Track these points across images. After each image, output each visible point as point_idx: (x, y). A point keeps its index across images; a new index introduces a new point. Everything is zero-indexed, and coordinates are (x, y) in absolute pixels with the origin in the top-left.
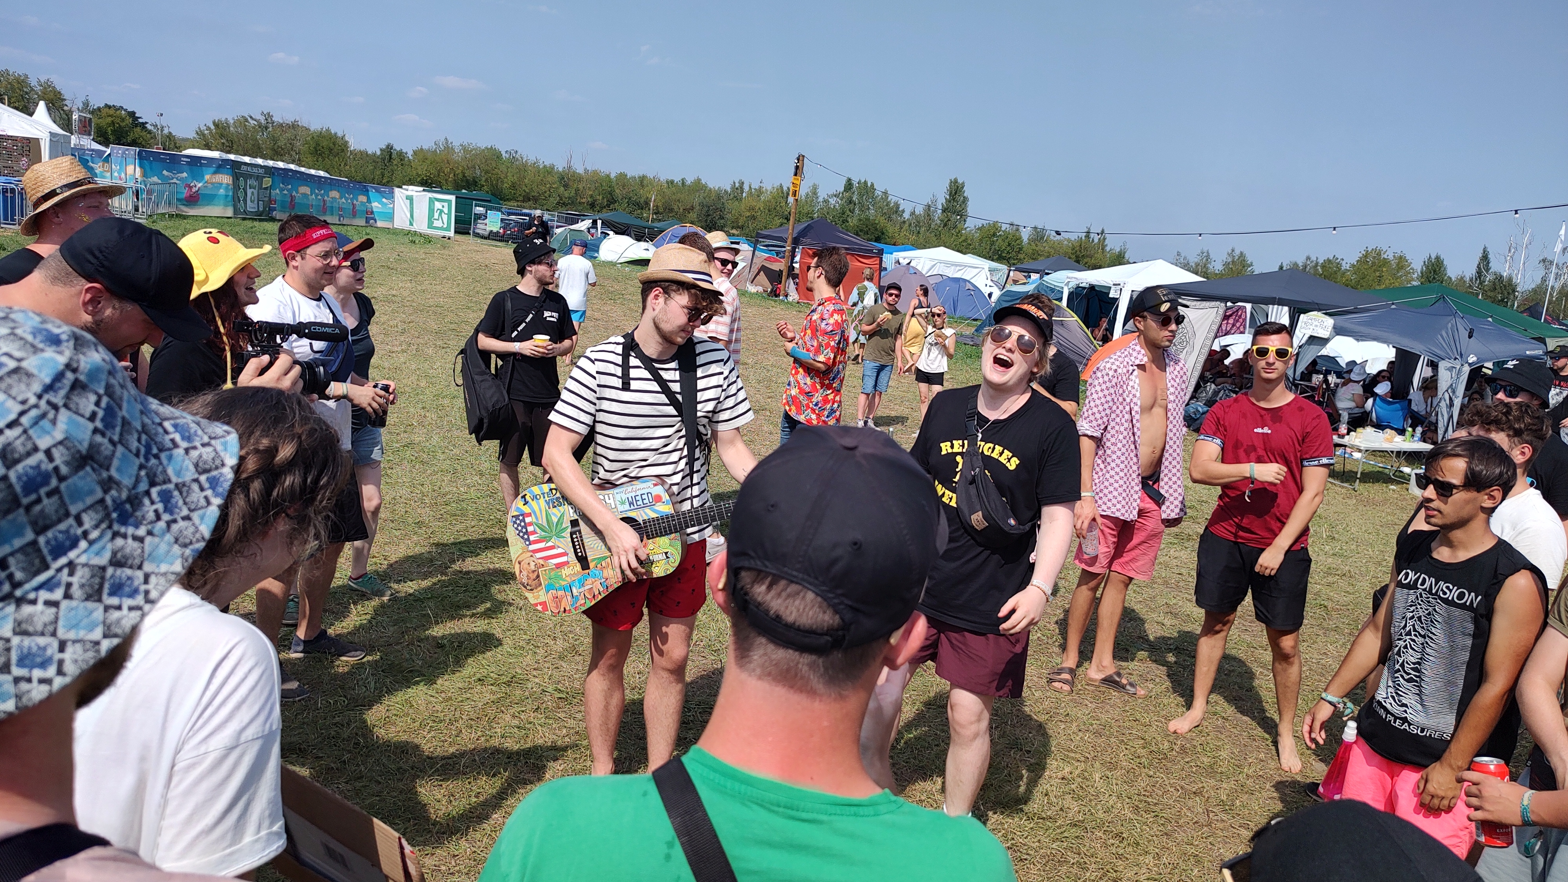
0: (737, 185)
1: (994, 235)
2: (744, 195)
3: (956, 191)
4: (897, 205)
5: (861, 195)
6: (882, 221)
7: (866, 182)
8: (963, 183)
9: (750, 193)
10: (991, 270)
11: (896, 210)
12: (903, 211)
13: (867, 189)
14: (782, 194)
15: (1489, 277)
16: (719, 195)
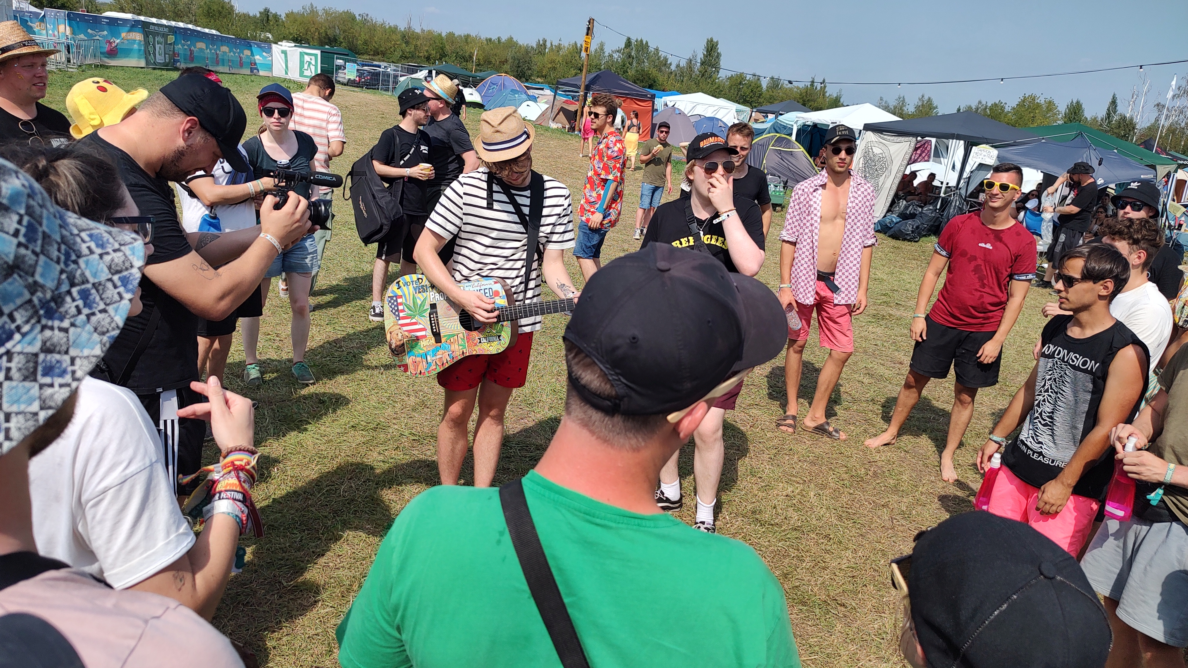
0: (541, 42)
1: (740, 83)
2: (547, 50)
3: (712, 48)
4: (666, 59)
5: (638, 51)
6: (654, 72)
7: (642, 41)
8: (717, 42)
9: (551, 49)
10: (738, 111)
11: (665, 63)
12: (671, 64)
13: (642, 46)
14: (576, 50)
15: (1116, 118)
16: (527, 51)
